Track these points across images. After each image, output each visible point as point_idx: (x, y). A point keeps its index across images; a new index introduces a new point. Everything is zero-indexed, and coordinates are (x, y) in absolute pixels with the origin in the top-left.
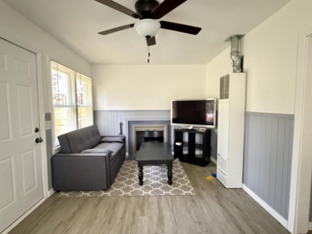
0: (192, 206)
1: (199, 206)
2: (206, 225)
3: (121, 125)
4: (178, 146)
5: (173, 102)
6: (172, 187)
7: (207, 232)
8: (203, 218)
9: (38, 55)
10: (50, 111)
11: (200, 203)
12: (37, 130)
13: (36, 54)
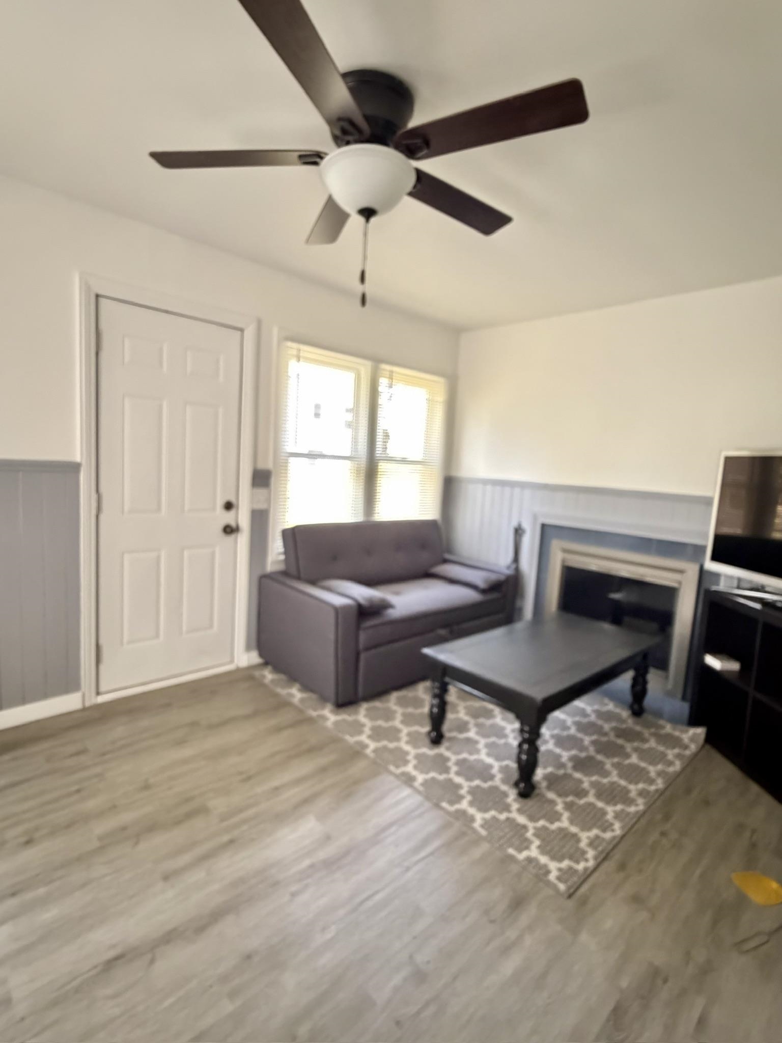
0: (486, 912)
1: (512, 934)
2: (427, 1004)
3: (518, 532)
4: (709, 670)
5: (728, 460)
6: (515, 806)
7: (398, 1023)
8: (455, 978)
9: (246, 333)
10: (270, 465)
11: (530, 928)
12: (229, 506)
13: (242, 330)
